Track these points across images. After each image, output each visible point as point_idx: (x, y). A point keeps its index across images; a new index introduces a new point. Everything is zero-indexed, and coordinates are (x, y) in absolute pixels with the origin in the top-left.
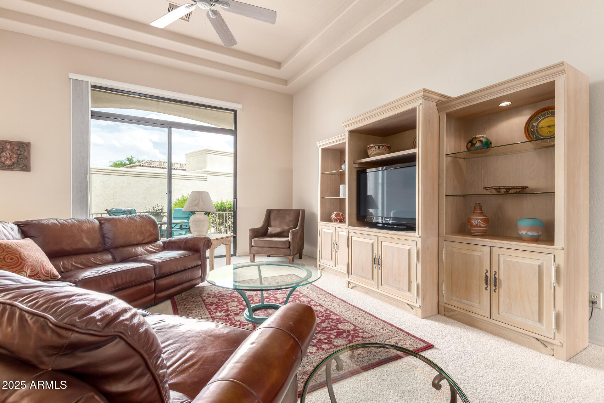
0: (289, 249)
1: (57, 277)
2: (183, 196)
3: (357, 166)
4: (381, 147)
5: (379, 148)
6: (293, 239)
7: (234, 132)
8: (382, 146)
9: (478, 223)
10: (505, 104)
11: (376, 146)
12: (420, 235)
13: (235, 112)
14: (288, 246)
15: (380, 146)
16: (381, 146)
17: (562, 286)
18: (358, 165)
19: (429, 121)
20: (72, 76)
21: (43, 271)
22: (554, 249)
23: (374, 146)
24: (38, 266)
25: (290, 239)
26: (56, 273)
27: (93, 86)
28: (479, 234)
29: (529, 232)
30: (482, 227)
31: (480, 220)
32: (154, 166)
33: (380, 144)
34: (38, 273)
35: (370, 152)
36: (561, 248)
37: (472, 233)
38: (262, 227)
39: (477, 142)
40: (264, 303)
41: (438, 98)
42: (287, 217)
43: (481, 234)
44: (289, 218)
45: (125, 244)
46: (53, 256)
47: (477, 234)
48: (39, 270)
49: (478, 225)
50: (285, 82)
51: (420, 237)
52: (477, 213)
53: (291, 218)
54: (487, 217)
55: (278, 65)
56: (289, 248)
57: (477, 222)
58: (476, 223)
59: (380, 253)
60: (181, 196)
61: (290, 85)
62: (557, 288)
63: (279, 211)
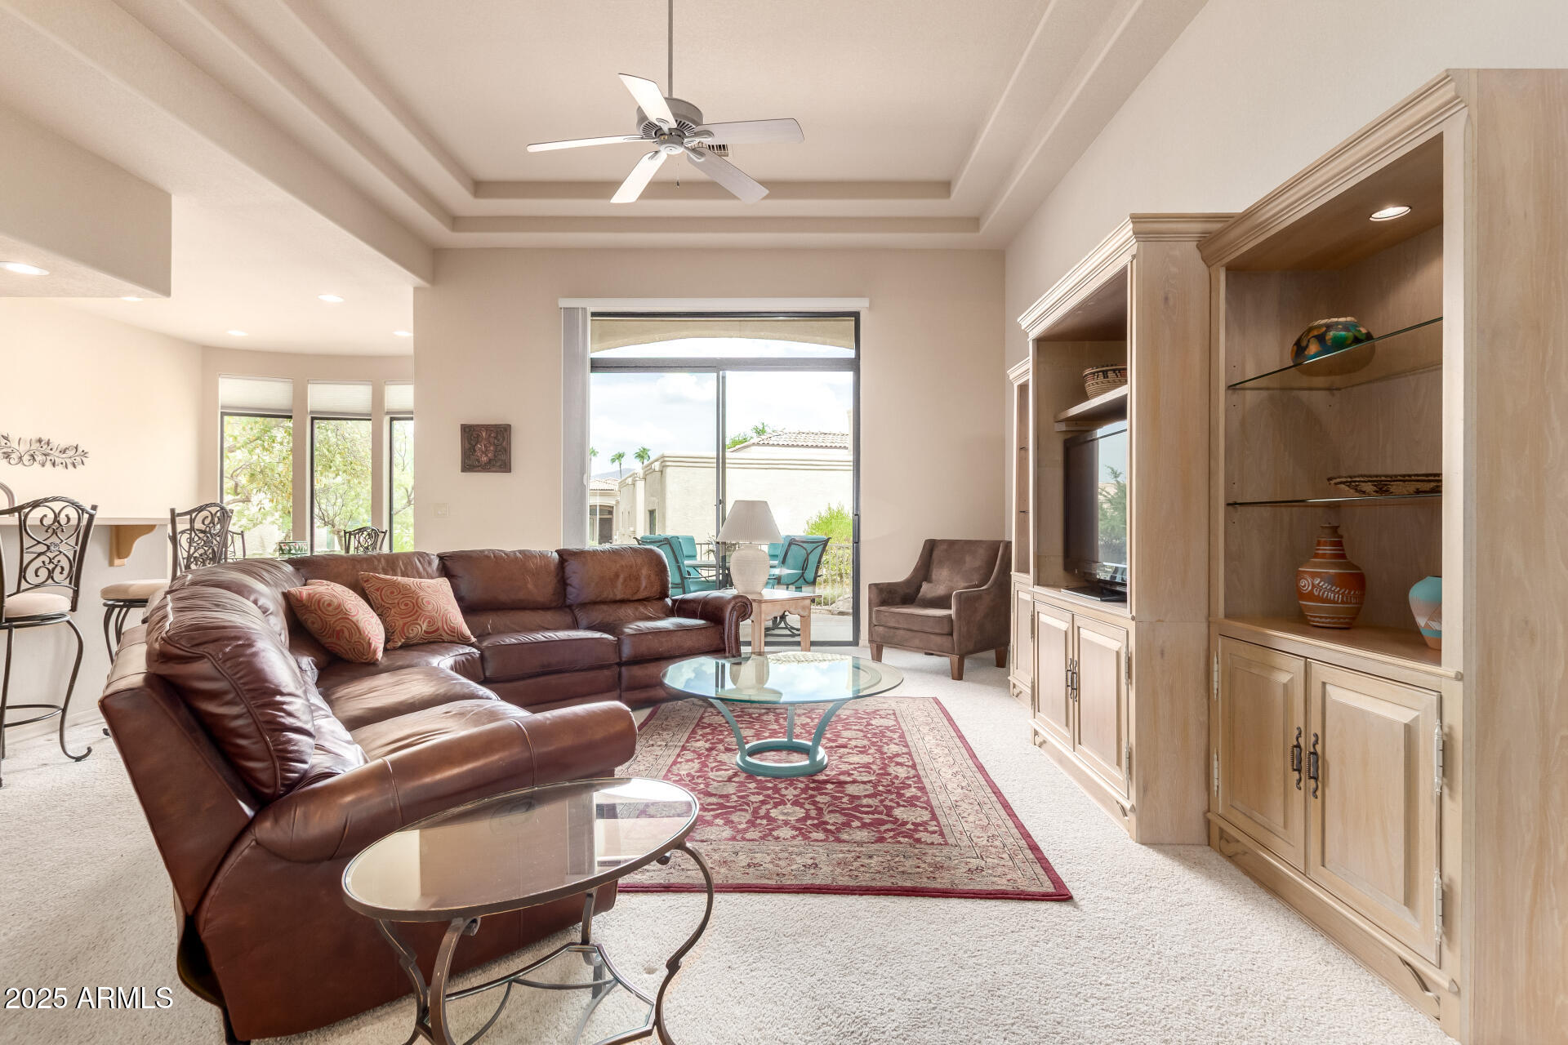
0: (950, 637)
1: (468, 639)
2: (830, 509)
3: (1063, 427)
4: (1110, 374)
5: (1106, 376)
6: (958, 612)
7: (854, 365)
8: (1114, 371)
9: (1313, 586)
10: (1390, 212)
11: (1098, 372)
12: (1134, 613)
13: (856, 316)
14: (946, 630)
15: (1107, 371)
16: (1110, 370)
17: (1459, 797)
18: (1066, 426)
19: (1166, 299)
20: (565, 303)
21: (445, 627)
22: (1440, 676)
23: (1094, 373)
24: (440, 619)
25: (952, 612)
26: (468, 632)
27: (594, 314)
28: (1323, 620)
29: (1434, 621)
30: (1327, 601)
31: (1319, 580)
32: (786, 443)
33: (1107, 366)
34: (438, 629)
35: (1090, 386)
36: (1453, 674)
37: (1309, 618)
38: (907, 582)
39: (1309, 341)
40: (794, 740)
41: (1198, 227)
42: (968, 559)
43: (1329, 623)
44: (973, 562)
45: (599, 599)
46: (469, 609)
47: (1317, 621)
48: (440, 624)
49: (1316, 594)
50: (973, 222)
51: (1133, 618)
52: (1323, 556)
53: (978, 563)
54: (1360, 570)
55: (944, 187)
56: (951, 634)
57: (1313, 584)
58: (1310, 588)
59: (1076, 658)
60: (826, 508)
61: (986, 226)
62: (1447, 802)
63: (952, 543)
